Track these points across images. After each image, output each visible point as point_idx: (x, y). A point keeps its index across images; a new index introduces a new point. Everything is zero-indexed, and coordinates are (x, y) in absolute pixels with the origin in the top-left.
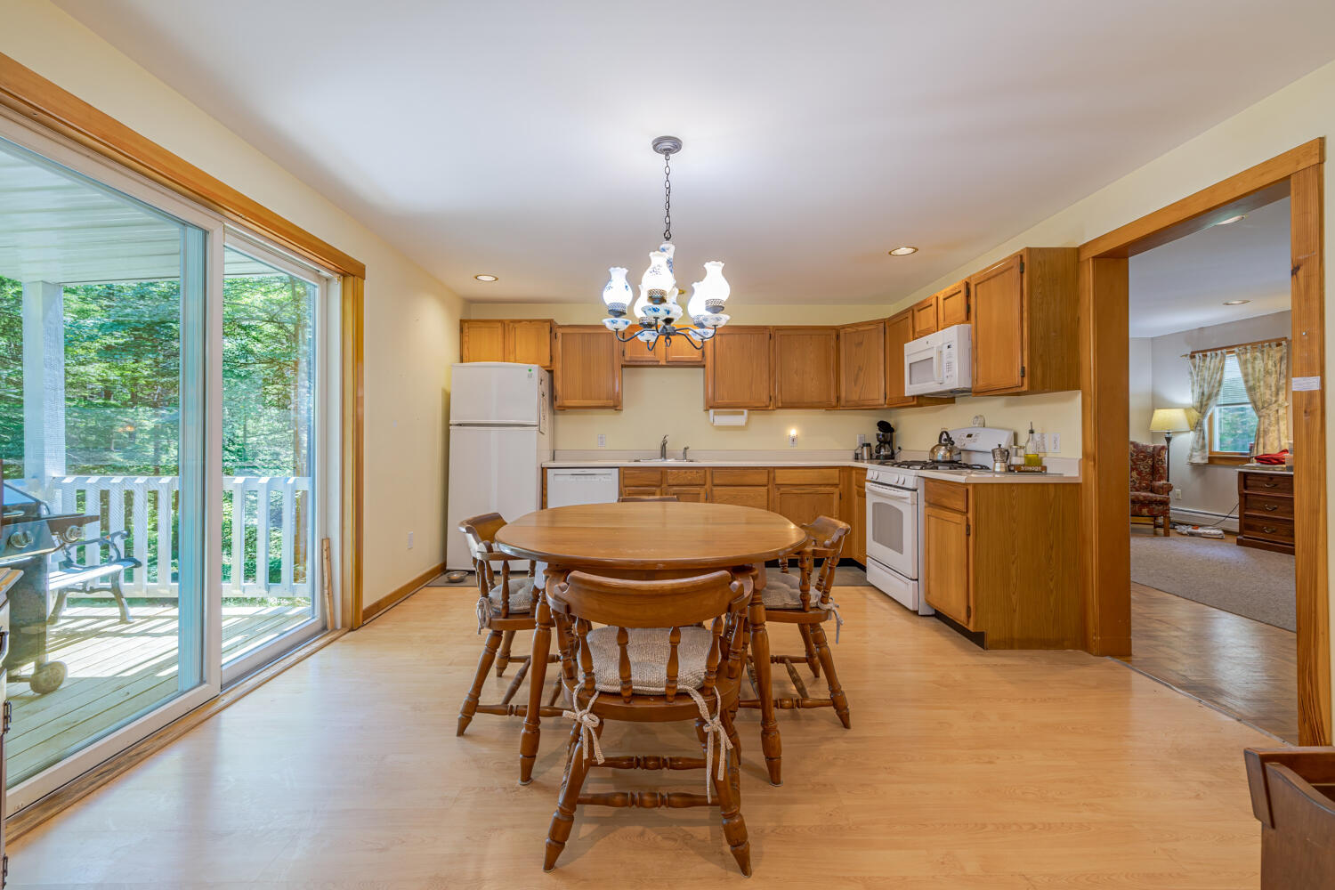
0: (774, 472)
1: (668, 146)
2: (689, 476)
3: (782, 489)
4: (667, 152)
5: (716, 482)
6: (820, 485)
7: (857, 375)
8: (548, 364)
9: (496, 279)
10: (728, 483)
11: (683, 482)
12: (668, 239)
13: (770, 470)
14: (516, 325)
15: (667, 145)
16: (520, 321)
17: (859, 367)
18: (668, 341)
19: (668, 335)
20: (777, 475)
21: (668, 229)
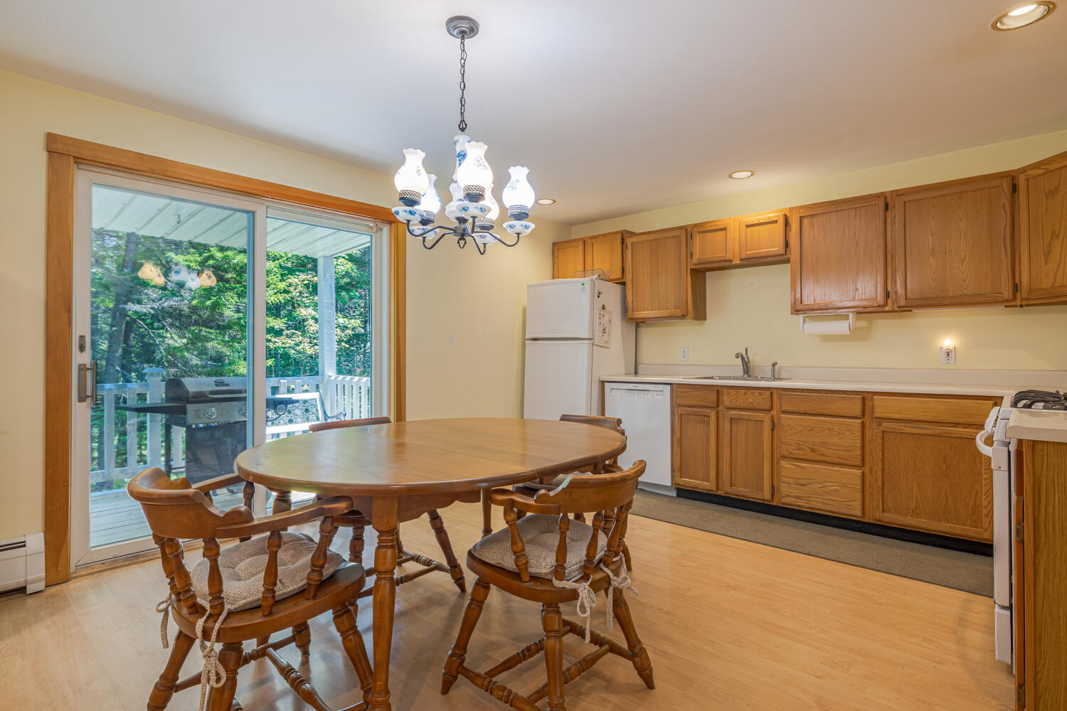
0: (872, 399)
1: (464, 28)
2: (751, 399)
3: (885, 424)
4: (463, 35)
5: (784, 408)
6: (957, 425)
7: (1050, 245)
8: (620, 276)
9: (554, 202)
10: (802, 410)
11: (743, 405)
13: (866, 398)
14: (594, 241)
15: (465, 26)
16: (596, 237)
17: (1053, 232)
18: (462, 242)
20: (877, 403)
21: (463, 121)
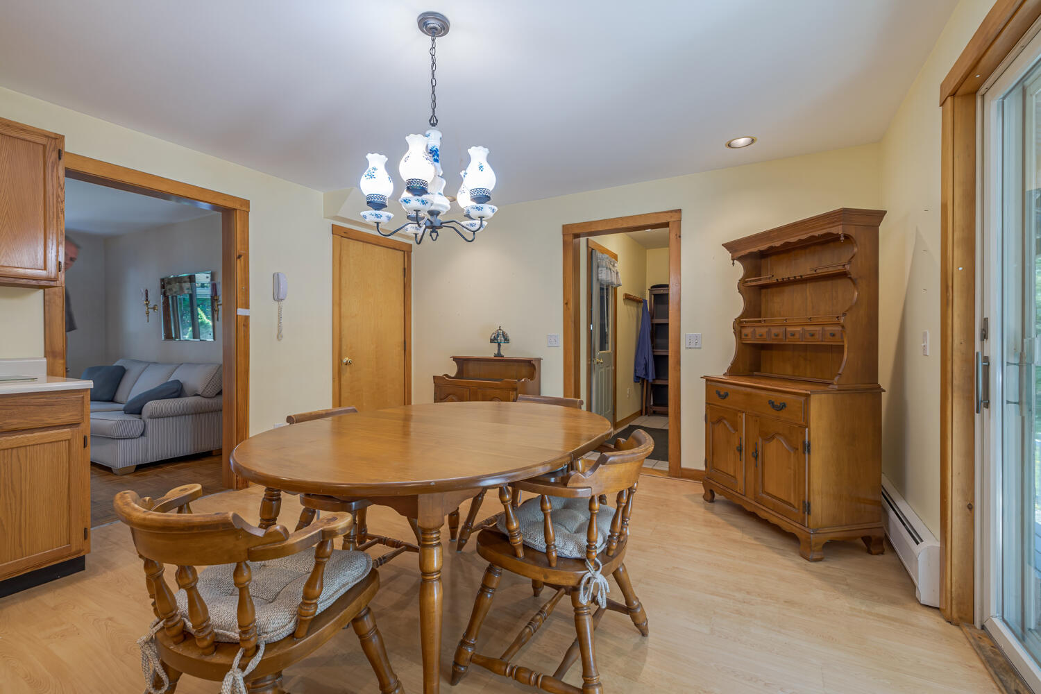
1: (434, 25)
4: (434, 32)
12: (433, 125)
15: (433, 23)
18: (434, 235)
19: (433, 228)
21: (434, 115)
